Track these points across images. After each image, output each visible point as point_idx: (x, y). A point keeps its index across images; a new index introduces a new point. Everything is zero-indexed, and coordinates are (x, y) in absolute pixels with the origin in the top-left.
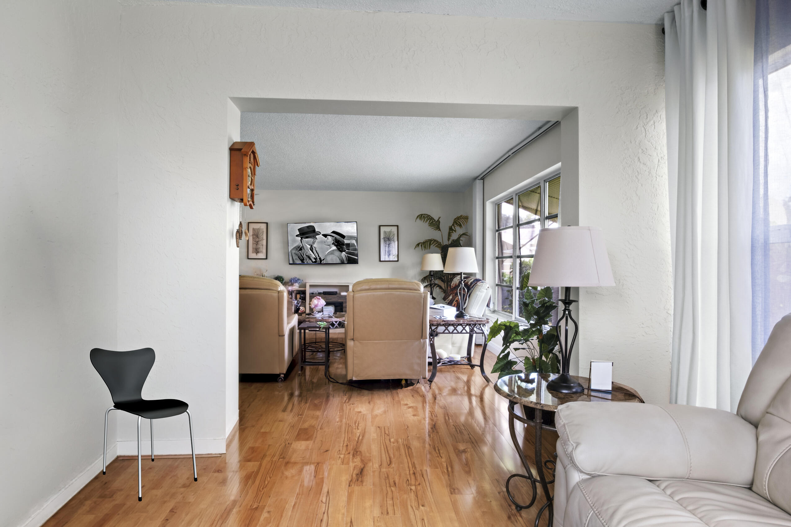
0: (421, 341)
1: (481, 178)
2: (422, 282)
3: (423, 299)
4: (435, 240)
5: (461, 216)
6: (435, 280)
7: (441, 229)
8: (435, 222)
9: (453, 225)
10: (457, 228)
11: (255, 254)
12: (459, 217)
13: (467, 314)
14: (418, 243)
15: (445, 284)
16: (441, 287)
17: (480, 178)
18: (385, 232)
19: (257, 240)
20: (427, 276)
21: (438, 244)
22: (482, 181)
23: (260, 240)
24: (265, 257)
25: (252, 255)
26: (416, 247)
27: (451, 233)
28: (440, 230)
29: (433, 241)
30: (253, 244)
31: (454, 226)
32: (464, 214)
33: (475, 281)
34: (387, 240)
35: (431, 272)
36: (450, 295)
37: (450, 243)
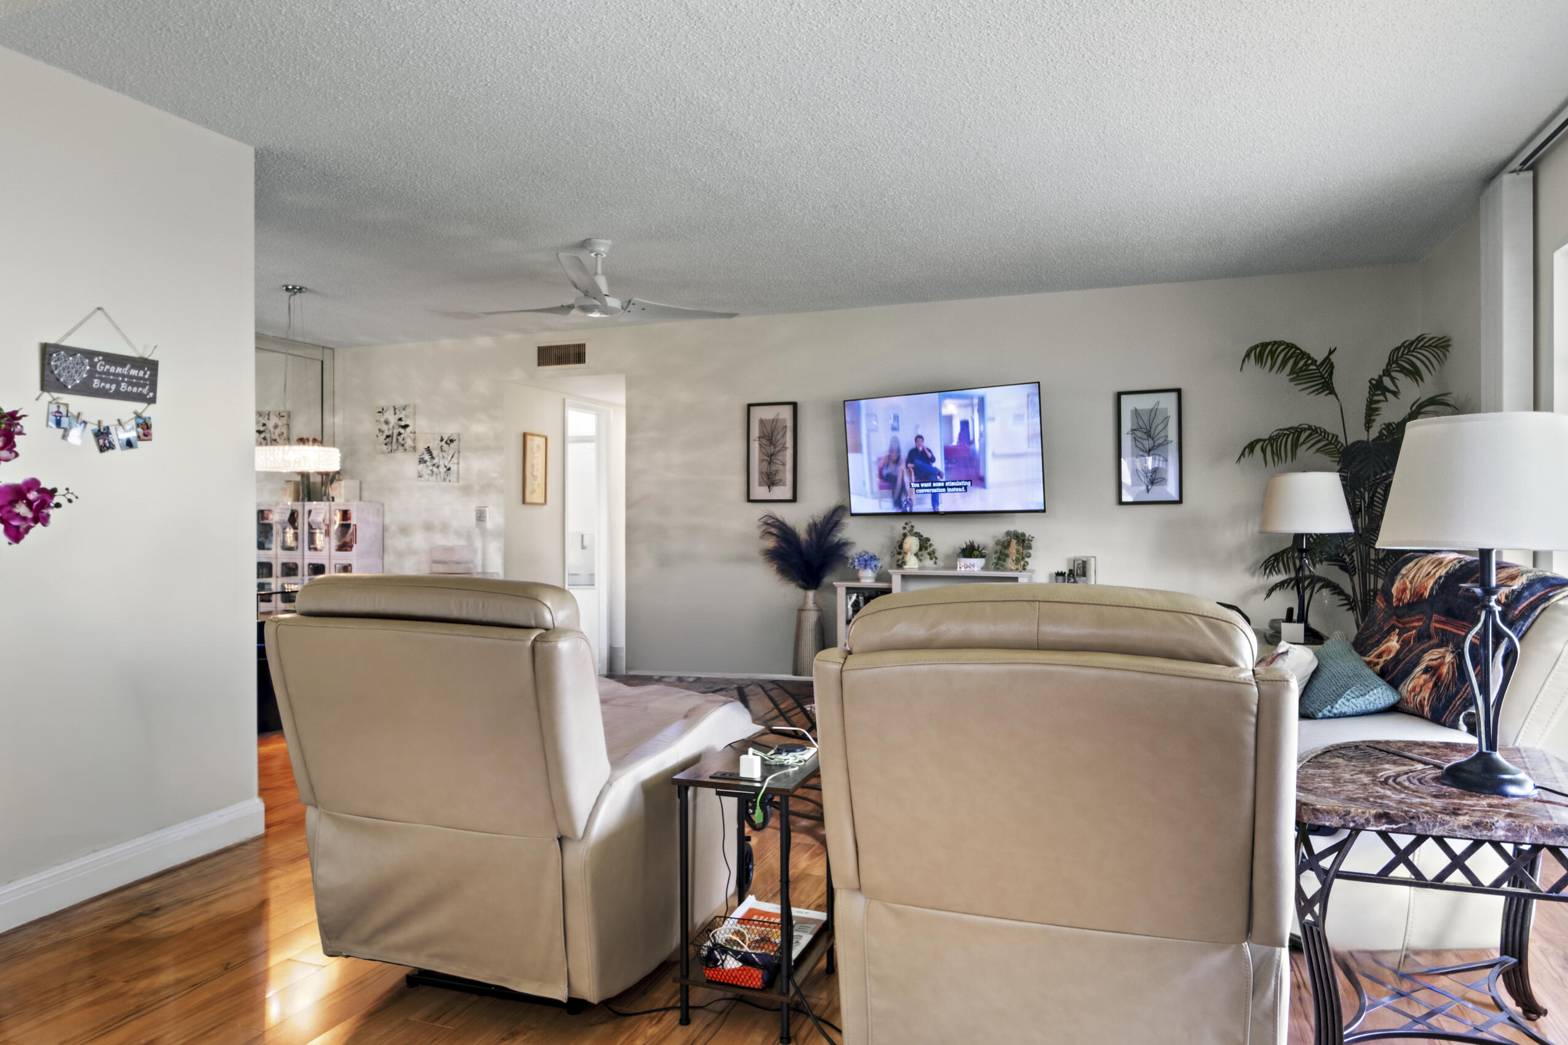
0: (1240, 951)
1: (1523, 164)
2: (1265, 570)
3: (1253, 720)
4: (1314, 430)
5: (1420, 339)
6: (1314, 566)
7: (1337, 390)
8: (1314, 367)
9: (1387, 372)
10: (1403, 381)
11: (766, 488)
12: (1412, 343)
13: (1521, 776)
14: (1253, 439)
15: (1356, 578)
16: (1336, 589)
17: (1516, 164)
18: (1136, 413)
19: (772, 450)
20: (1283, 552)
21: (1326, 442)
22: (1530, 174)
23: (777, 449)
24: (789, 496)
25: (760, 492)
26: (1243, 454)
27: (1378, 402)
28: (1332, 392)
29: (1308, 432)
30: (761, 461)
31: (1393, 379)
32: (1432, 331)
33: (1538, 586)
34: (1145, 437)
35: (1298, 537)
36: (1389, 632)
37: (1374, 433)
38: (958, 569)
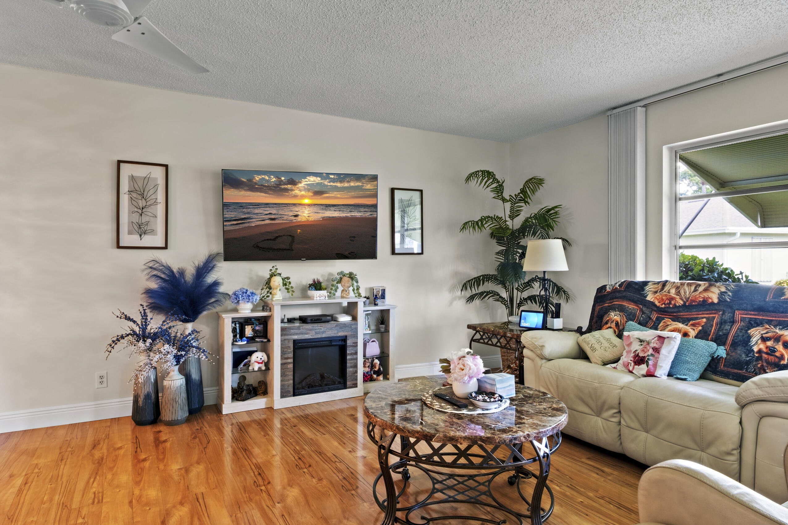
11: (137, 237)
18: (402, 201)
19: (142, 203)
22: (645, 109)
23: (148, 203)
24: (161, 244)
25: (130, 239)
30: (131, 212)
38: (315, 299)
